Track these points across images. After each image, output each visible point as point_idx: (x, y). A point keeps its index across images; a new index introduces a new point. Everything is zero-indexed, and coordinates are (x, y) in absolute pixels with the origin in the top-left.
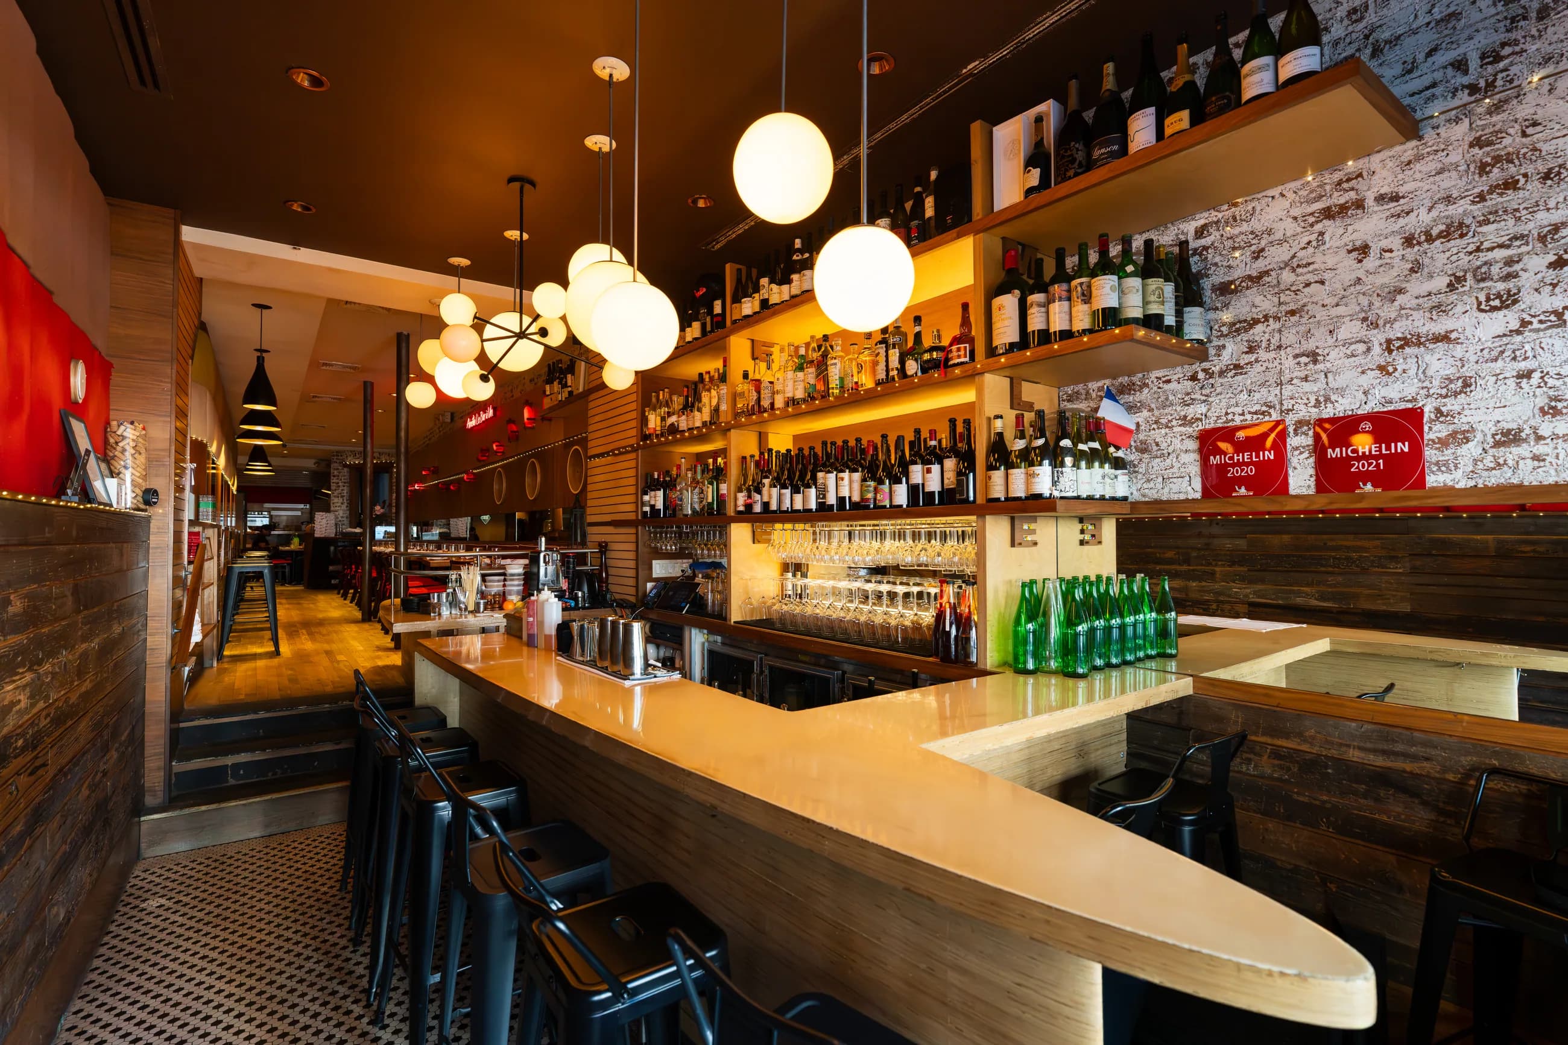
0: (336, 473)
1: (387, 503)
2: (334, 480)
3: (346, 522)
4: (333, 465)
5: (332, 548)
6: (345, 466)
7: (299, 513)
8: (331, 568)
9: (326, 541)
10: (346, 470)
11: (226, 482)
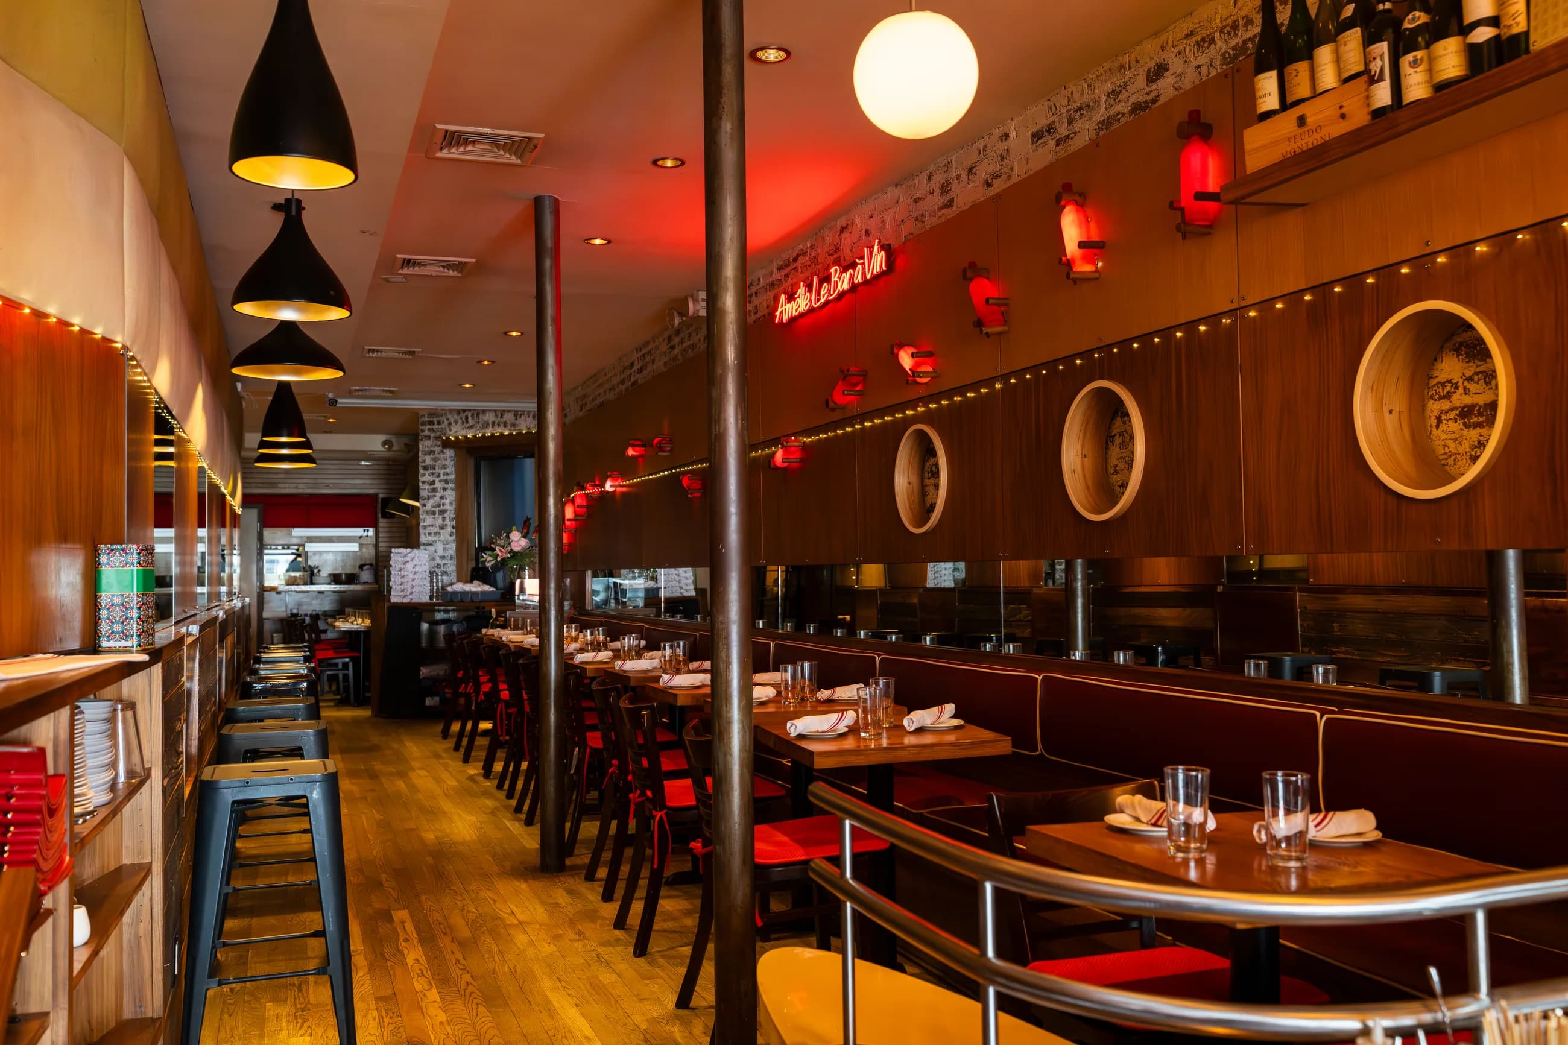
0: (428, 460)
1: (534, 523)
2: (425, 476)
3: (451, 568)
4: (424, 445)
5: (425, 626)
6: (447, 444)
7: (354, 547)
8: (424, 671)
9: (413, 612)
10: (449, 453)
11: (214, 487)
